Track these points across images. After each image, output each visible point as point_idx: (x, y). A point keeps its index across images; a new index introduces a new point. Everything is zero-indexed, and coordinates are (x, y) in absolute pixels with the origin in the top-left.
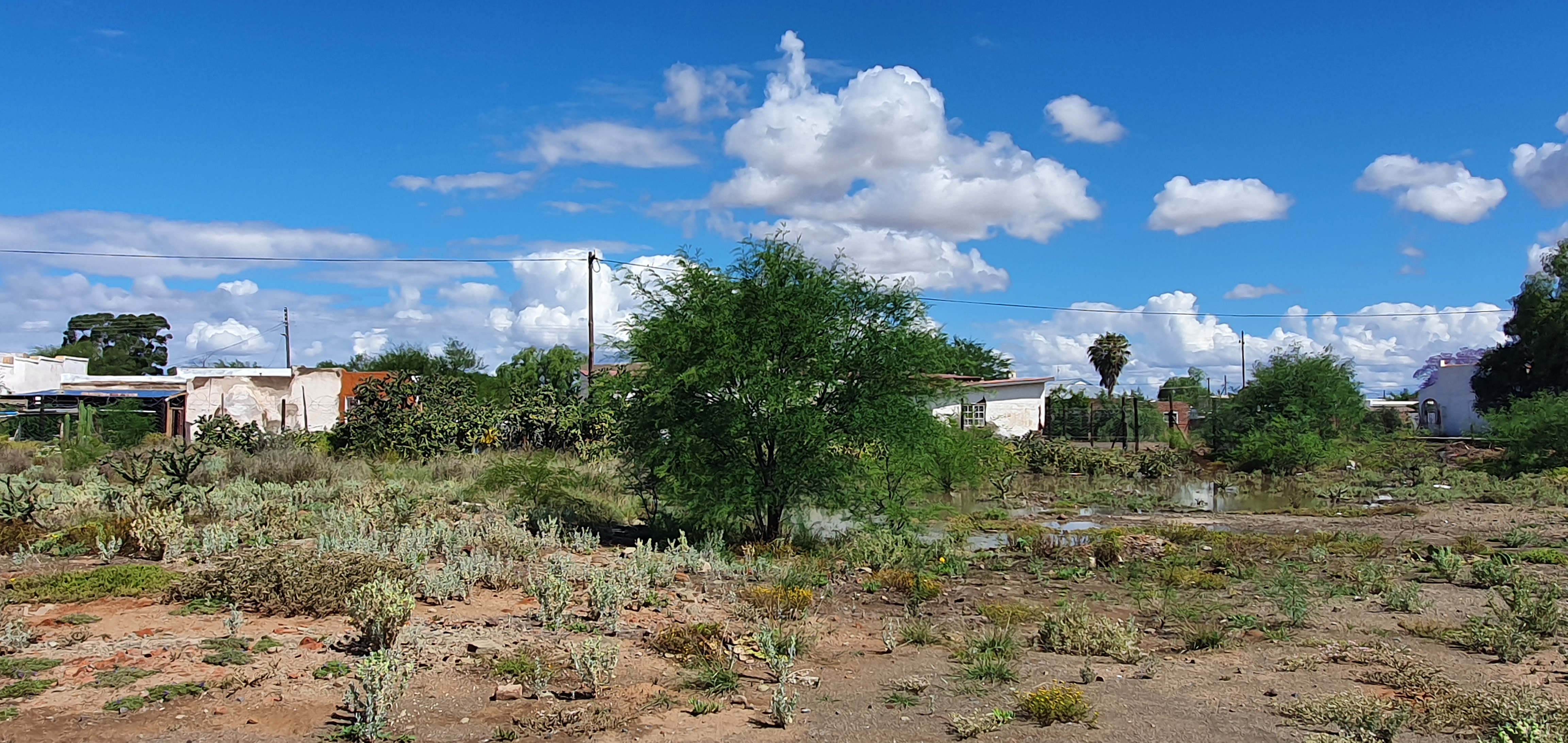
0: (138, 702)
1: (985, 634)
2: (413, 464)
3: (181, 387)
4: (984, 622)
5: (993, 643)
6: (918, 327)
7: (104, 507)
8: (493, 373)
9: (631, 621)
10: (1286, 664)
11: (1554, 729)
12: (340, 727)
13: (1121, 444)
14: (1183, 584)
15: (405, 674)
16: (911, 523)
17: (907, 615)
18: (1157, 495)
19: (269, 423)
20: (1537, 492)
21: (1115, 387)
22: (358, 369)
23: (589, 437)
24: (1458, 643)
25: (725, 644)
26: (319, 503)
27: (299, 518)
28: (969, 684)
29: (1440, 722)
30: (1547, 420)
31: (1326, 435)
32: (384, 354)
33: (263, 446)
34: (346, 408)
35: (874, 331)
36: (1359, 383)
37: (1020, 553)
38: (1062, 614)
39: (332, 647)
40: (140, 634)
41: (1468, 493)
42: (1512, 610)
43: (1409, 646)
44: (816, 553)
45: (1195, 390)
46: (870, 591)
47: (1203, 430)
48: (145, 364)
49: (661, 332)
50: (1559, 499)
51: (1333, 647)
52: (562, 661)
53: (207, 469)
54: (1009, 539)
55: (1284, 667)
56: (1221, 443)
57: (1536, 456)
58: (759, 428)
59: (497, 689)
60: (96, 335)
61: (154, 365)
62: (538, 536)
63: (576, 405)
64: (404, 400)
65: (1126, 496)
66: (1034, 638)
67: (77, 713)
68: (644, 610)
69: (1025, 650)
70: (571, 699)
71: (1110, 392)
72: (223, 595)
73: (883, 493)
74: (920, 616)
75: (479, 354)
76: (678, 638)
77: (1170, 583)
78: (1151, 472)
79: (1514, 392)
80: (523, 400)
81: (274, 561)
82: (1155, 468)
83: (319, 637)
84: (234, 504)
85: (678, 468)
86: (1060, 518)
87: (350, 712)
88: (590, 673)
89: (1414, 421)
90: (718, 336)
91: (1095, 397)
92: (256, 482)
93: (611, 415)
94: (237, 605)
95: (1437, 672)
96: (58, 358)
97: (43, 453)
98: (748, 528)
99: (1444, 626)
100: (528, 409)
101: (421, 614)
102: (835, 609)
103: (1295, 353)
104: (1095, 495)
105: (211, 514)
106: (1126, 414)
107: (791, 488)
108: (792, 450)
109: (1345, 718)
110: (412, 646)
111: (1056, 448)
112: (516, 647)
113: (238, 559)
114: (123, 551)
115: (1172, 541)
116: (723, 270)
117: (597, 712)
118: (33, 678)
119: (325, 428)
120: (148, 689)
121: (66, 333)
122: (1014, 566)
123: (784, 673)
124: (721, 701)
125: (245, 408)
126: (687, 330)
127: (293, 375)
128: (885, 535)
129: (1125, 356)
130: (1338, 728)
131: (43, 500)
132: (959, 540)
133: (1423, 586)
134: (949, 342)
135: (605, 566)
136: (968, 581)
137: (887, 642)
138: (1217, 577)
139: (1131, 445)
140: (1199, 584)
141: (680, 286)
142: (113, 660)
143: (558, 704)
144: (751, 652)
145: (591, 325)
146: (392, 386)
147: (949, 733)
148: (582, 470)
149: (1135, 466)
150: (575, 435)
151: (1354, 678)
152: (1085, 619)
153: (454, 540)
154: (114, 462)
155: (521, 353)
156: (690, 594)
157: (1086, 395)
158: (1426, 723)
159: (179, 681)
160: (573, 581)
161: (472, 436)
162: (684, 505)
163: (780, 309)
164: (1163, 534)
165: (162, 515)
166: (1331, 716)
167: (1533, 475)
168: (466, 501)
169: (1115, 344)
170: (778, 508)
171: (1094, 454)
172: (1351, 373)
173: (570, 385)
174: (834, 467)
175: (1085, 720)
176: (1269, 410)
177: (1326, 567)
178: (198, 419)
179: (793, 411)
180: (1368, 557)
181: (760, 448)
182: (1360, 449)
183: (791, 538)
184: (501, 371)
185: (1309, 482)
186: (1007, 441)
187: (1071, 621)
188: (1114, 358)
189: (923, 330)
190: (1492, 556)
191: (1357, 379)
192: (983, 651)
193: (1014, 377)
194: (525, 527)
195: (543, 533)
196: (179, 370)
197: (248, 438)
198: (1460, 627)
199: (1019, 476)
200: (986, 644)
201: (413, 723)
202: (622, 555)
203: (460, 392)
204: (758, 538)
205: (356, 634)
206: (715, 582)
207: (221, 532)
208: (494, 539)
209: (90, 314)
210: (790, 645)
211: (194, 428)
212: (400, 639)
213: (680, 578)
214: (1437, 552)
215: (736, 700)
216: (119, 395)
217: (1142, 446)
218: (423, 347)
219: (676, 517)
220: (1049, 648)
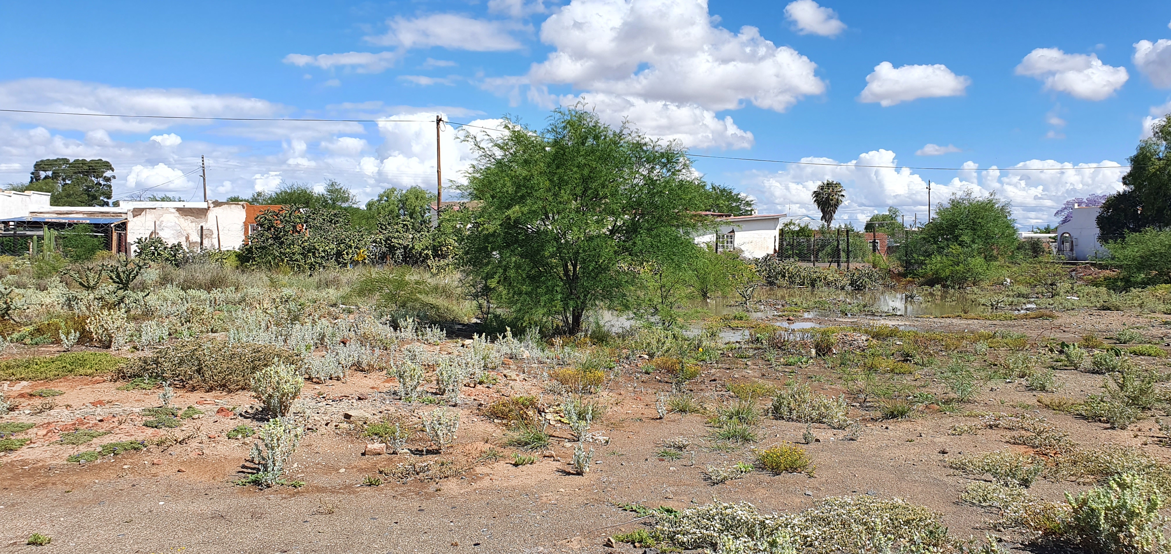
0: (93, 456)
1: (733, 406)
2: (301, 277)
3: (123, 215)
4: (732, 397)
5: (738, 413)
6: (684, 176)
7: (65, 307)
8: (363, 207)
9: (469, 395)
10: (955, 430)
11: (1150, 479)
12: (248, 475)
13: (836, 264)
14: (881, 370)
15: (296, 436)
16: (678, 322)
17: (674, 391)
18: (863, 303)
19: (191, 244)
20: (1143, 303)
21: (833, 222)
22: (258, 202)
23: (438, 256)
24: (1081, 414)
25: (540, 412)
26: (230, 306)
27: (214, 317)
28: (720, 443)
29: (1066, 473)
30: (1152, 249)
31: (989, 258)
32: (279, 191)
33: (187, 261)
34: (250, 233)
35: (652, 180)
36: (1014, 220)
37: (759, 345)
38: (790, 392)
39: (241, 415)
40: (94, 404)
41: (1092, 303)
42: (1122, 389)
43: (1045, 417)
44: (607, 343)
45: (893, 224)
46: (647, 373)
47: (897, 254)
48: (95, 198)
49: (492, 179)
50: (1159, 308)
51: (989, 417)
52: (416, 426)
53: (144, 278)
54: (750, 334)
55: (954, 432)
56: (911, 264)
57: (1143, 276)
58: (566, 252)
59: (366, 447)
60: (55, 175)
61: (101, 198)
62: (398, 331)
63: (428, 232)
64: (294, 227)
65: (840, 303)
66: (769, 409)
67: (47, 464)
68: (479, 387)
69: (762, 418)
70: (423, 455)
71: (828, 225)
72: (158, 375)
73: (657, 300)
74: (684, 392)
75: (352, 192)
76: (504, 408)
77: (872, 369)
78: (858, 285)
79: (1128, 228)
80: (386, 228)
81: (196, 349)
82: (862, 283)
83: (232, 407)
84: (165, 306)
85: (505, 280)
86: (789, 320)
87: (255, 463)
88: (437, 435)
89: (1053, 249)
90: (536, 182)
91: (817, 229)
92: (182, 288)
93: (454, 240)
94: (168, 382)
95: (1065, 436)
96: (26, 193)
97: (17, 265)
98: (558, 325)
99: (1071, 402)
100: (391, 235)
101: (308, 390)
102: (621, 386)
103: (968, 197)
104: (815, 303)
105: (148, 314)
106: (841, 242)
107: (589, 295)
108: (591, 268)
109: (997, 469)
110: (302, 415)
111: (787, 267)
112: (382, 415)
113: (169, 348)
114: (80, 341)
115: (873, 337)
116: (538, 133)
117: (443, 464)
118: (12, 438)
119: (234, 248)
120: (101, 446)
121: (32, 173)
122: (754, 355)
123: (583, 434)
124: (536, 455)
125: (172, 232)
126: (512, 177)
127: (209, 207)
128: (659, 331)
129: (840, 198)
130: (992, 477)
131: (18, 302)
132: (713, 335)
133: (1058, 373)
134: (707, 188)
135: (450, 353)
136: (720, 365)
137: (660, 411)
138: (906, 366)
139: (843, 265)
140: (892, 371)
141: (507, 144)
142: (75, 424)
143: (413, 459)
144: (559, 418)
145: (439, 172)
146: (285, 216)
147: (705, 480)
148: (432, 282)
149: (846, 281)
150: (427, 254)
151: (1004, 440)
152: (807, 396)
153: (334, 335)
154: (72, 273)
155: (385, 192)
156: (513, 375)
157: (810, 227)
158: (1056, 474)
159: (126, 439)
160: (425, 365)
161: (347, 254)
162: (510, 308)
163: (582, 163)
164: (866, 332)
165: (110, 314)
166: (986, 468)
167: (1140, 290)
168: (343, 304)
169: (833, 189)
170: (580, 311)
171: (816, 272)
172: (1009, 212)
173: (423, 217)
174: (621, 281)
175: (806, 471)
176: (947, 239)
177: (986, 358)
178: (137, 241)
179: (591, 239)
180: (1017, 350)
181: (567, 266)
182: (1014, 269)
183: (589, 333)
184: (370, 205)
185: (976, 294)
186: (749, 260)
187: (797, 397)
188: (832, 200)
189: (688, 179)
190: (1108, 351)
191: (1013, 217)
192: (731, 418)
193: (756, 214)
194: (388, 325)
195: (403, 330)
196: (121, 203)
197: (175, 256)
198: (1083, 403)
199: (759, 287)
200: (732, 413)
201: (303, 472)
202: (463, 346)
203: (337, 221)
204: (565, 333)
205: (259, 405)
206: (532, 365)
207: (155, 327)
208: (365, 333)
209: (51, 159)
210: (588, 413)
211: (134, 248)
212: (292, 409)
213: (506, 362)
214: (1068, 346)
215: (547, 454)
216: (75, 221)
217: (852, 266)
218: (309, 186)
219: (504, 317)
220: (780, 417)
